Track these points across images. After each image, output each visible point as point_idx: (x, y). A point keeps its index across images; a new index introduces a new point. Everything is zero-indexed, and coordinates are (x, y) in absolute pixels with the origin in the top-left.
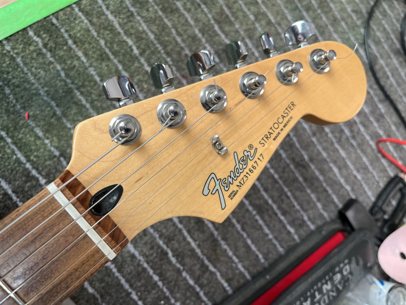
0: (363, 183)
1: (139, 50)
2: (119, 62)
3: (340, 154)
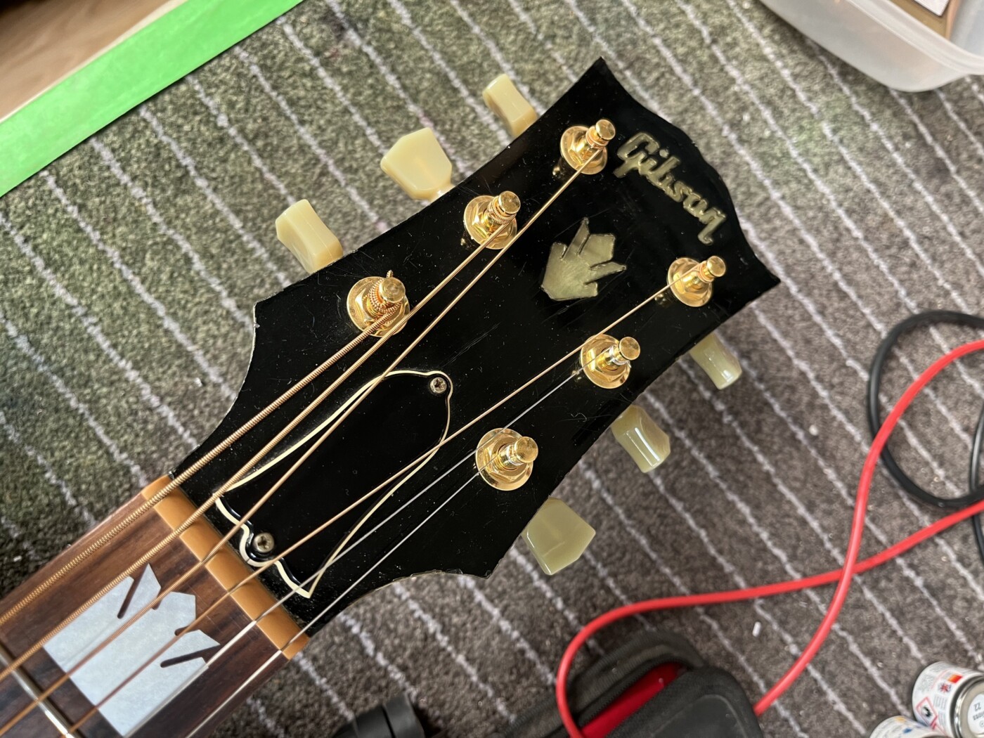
0: (825, 538)
1: (206, 263)
3: (760, 465)
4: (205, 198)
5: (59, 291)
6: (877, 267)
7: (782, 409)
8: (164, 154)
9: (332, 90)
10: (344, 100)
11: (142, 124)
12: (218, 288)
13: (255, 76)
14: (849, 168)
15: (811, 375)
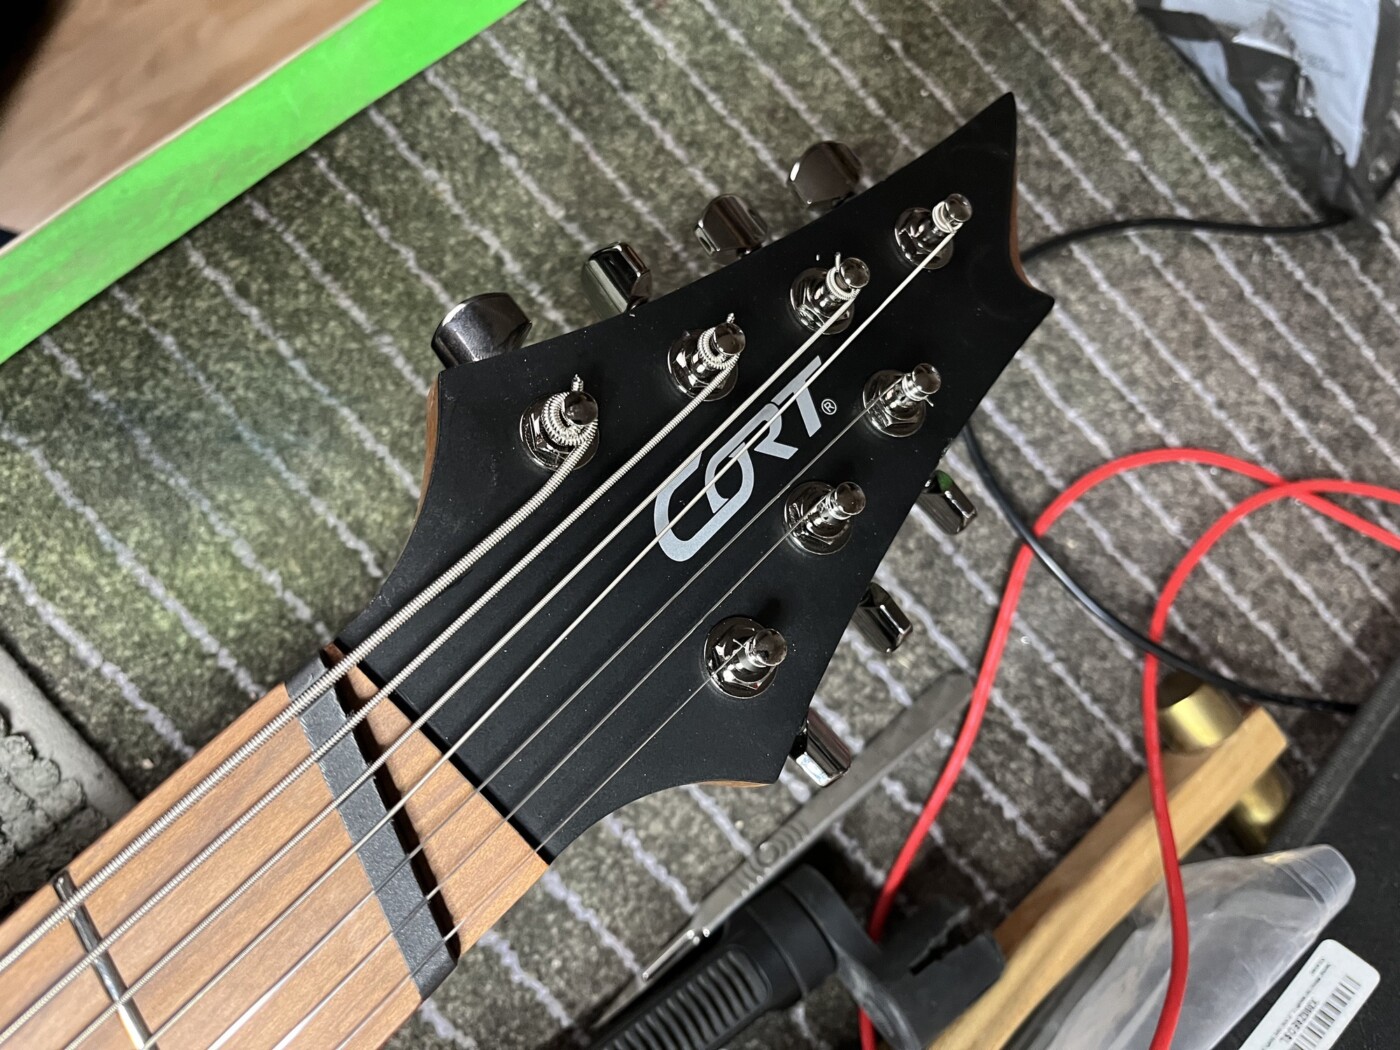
1: (523, 262)
4: (517, 182)
5: (345, 302)
6: (1346, 263)
7: (1252, 441)
8: (464, 131)
9: (661, 48)
10: (679, 59)
11: (433, 94)
12: (541, 299)
13: (562, 32)
15: (1281, 401)
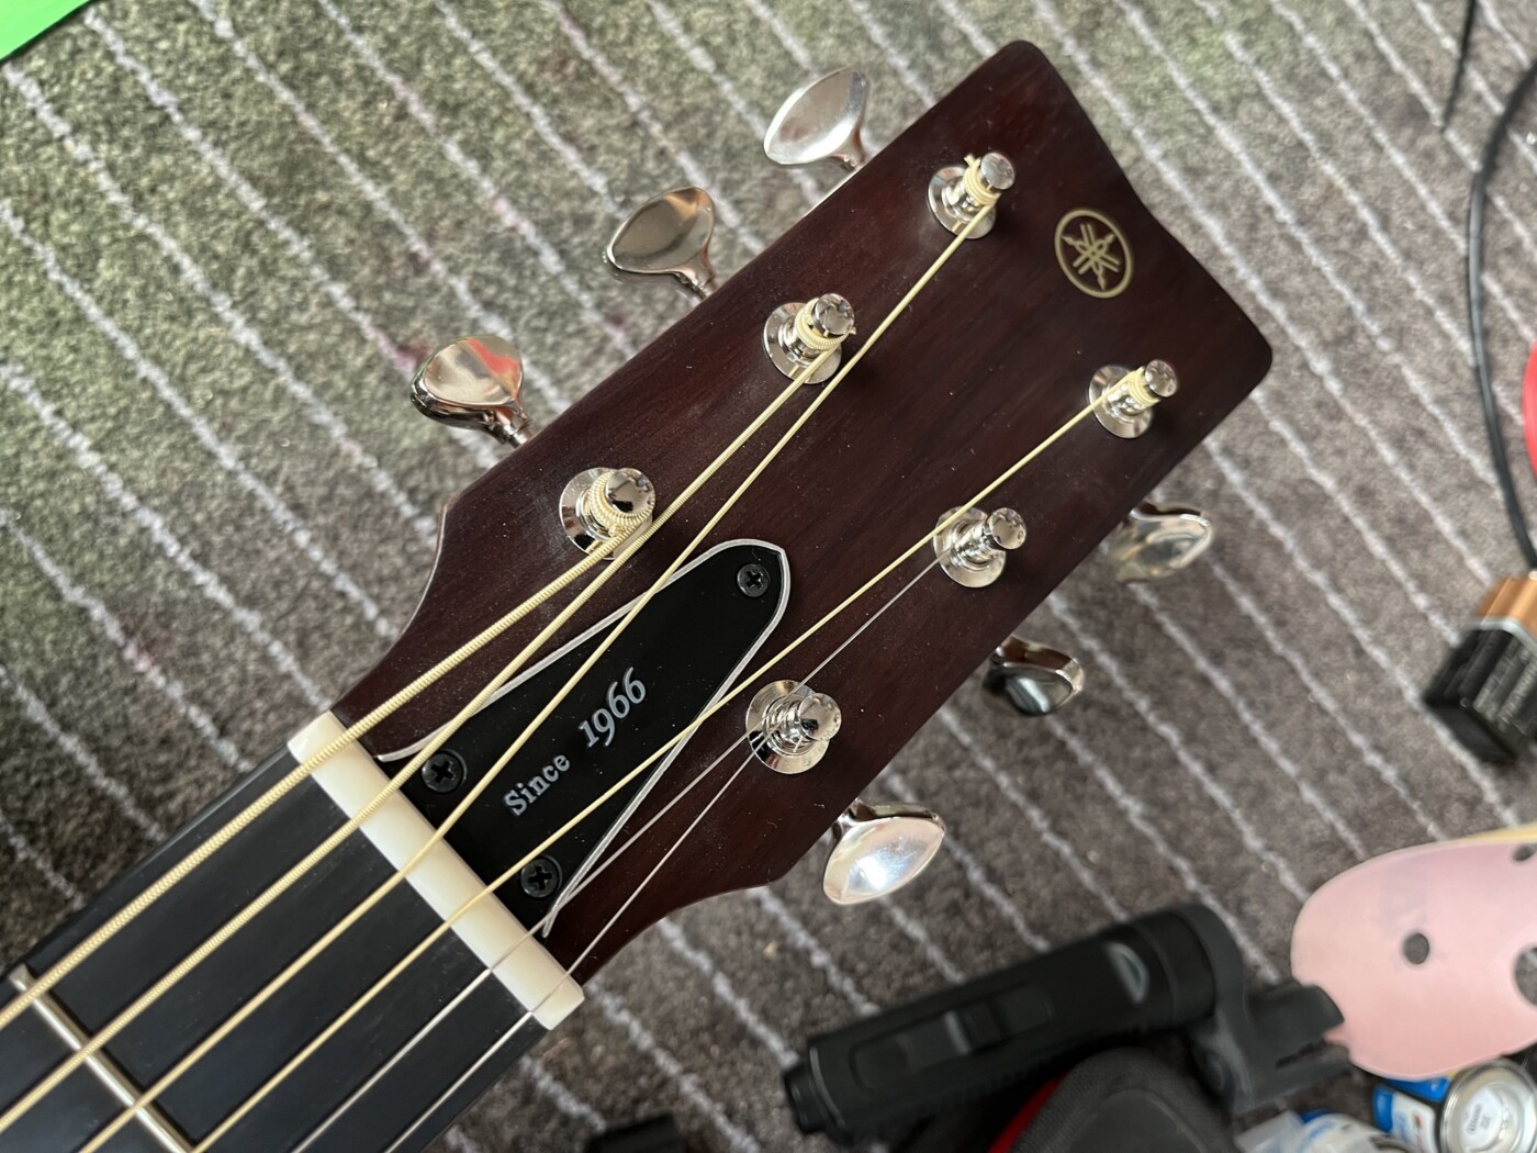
0: (1241, 705)
2: (125, 329)
4: (198, 157)
8: (127, 90)
11: (88, 39)
12: (228, 315)
14: (1271, 107)
